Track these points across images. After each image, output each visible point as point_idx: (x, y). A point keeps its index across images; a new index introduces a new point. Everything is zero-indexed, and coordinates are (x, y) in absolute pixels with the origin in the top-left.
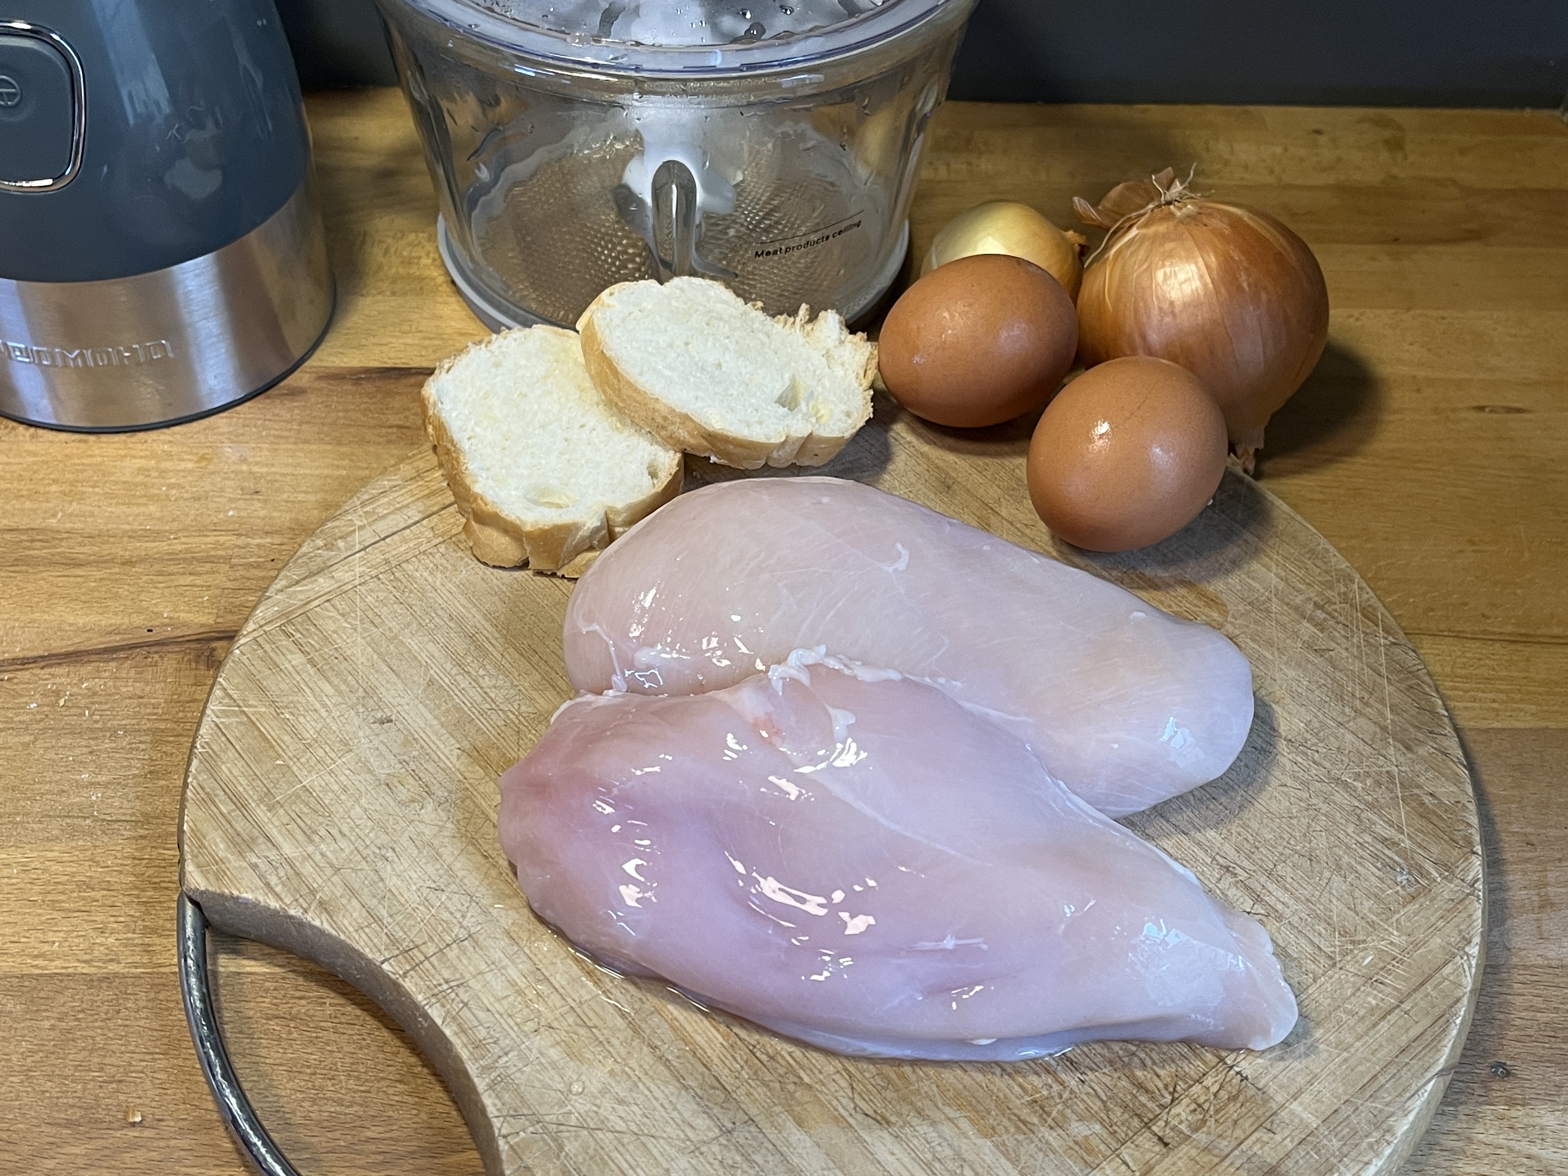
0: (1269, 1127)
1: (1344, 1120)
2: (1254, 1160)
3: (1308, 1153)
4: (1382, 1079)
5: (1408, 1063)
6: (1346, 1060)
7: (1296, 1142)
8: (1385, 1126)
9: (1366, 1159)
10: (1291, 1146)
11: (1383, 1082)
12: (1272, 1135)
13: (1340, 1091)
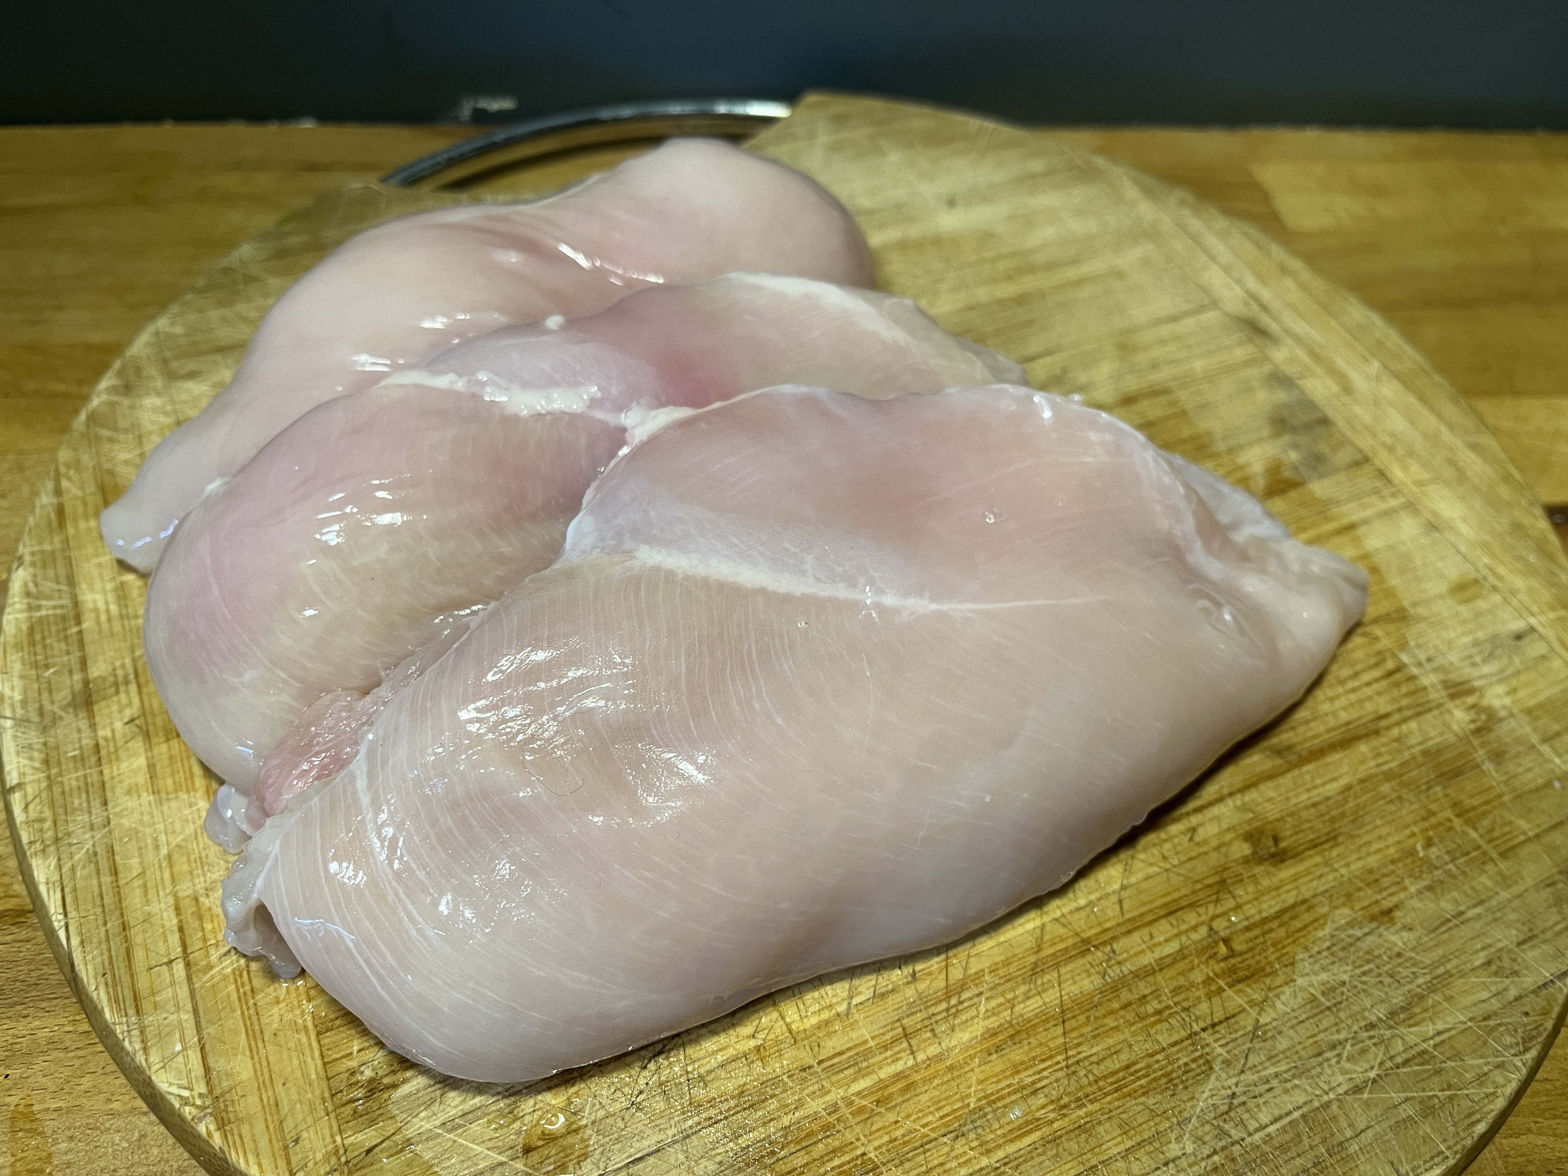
0: (137, 722)
1: (89, 807)
2: (113, 690)
3: (81, 748)
4: (107, 879)
5: (105, 924)
6: (157, 847)
7: (102, 742)
8: (52, 849)
9: (31, 807)
10: (101, 733)
11: (102, 880)
12: (126, 720)
13: (125, 821)
